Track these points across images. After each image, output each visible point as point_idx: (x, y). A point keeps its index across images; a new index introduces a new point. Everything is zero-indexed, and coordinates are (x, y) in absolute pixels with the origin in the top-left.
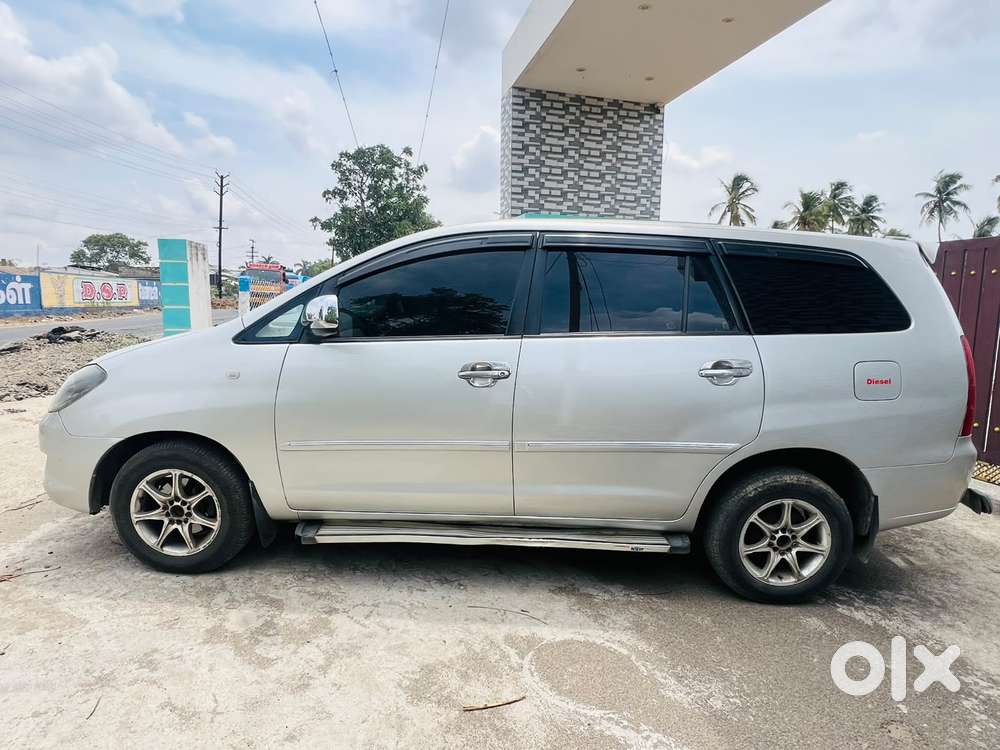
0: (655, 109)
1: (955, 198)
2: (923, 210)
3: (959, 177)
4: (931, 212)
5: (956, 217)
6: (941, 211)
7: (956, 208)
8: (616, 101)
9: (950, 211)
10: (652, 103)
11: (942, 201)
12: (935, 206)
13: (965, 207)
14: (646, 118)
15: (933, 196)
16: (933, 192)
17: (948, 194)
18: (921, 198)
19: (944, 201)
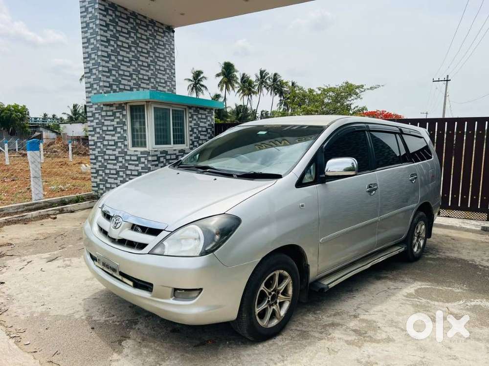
0: (170, 29)
1: (202, 83)
2: (188, 88)
3: (202, 73)
4: (192, 89)
5: (203, 92)
6: (196, 89)
7: (202, 88)
8: (152, 20)
9: (200, 90)
10: (170, 25)
11: (196, 84)
12: (194, 86)
13: (206, 88)
14: (167, 34)
15: (192, 81)
16: (192, 79)
17: (199, 81)
18: (186, 81)
19: (197, 84)
